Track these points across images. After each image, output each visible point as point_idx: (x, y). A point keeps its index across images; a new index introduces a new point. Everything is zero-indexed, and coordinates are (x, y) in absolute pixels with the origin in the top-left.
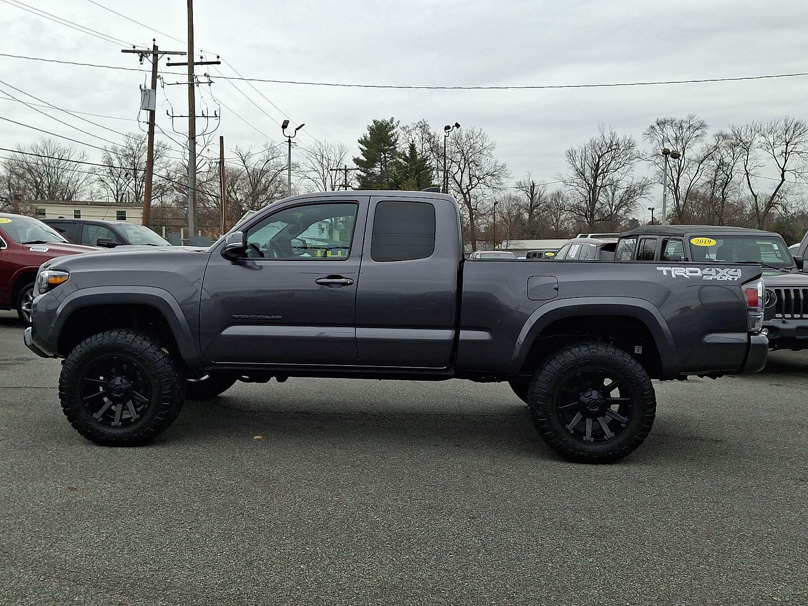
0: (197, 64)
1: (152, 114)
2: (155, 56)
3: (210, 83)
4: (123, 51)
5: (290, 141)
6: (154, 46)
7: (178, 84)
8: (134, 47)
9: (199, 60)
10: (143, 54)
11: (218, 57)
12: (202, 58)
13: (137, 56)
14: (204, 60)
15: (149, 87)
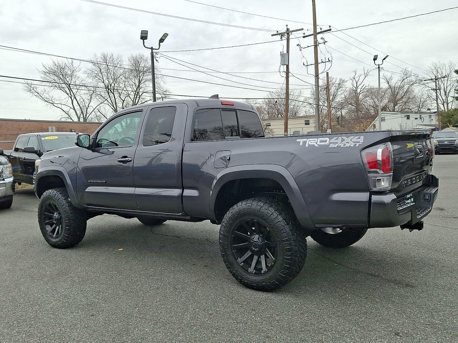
0: (319, 33)
1: (288, 67)
2: (288, 34)
3: (325, 42)
4: (272, 35)
5: (379, 68)
6: (287, 29)
7: (308, 47)
8: (277, 32)
9: (320, 31)
10: (282, 35)
11: (330, 27)
12: (321, 29)
13: (279, 37)
14: (322, 30)
15: (285, 52)
